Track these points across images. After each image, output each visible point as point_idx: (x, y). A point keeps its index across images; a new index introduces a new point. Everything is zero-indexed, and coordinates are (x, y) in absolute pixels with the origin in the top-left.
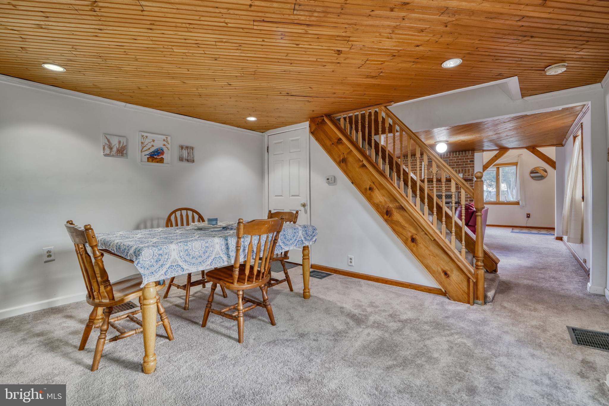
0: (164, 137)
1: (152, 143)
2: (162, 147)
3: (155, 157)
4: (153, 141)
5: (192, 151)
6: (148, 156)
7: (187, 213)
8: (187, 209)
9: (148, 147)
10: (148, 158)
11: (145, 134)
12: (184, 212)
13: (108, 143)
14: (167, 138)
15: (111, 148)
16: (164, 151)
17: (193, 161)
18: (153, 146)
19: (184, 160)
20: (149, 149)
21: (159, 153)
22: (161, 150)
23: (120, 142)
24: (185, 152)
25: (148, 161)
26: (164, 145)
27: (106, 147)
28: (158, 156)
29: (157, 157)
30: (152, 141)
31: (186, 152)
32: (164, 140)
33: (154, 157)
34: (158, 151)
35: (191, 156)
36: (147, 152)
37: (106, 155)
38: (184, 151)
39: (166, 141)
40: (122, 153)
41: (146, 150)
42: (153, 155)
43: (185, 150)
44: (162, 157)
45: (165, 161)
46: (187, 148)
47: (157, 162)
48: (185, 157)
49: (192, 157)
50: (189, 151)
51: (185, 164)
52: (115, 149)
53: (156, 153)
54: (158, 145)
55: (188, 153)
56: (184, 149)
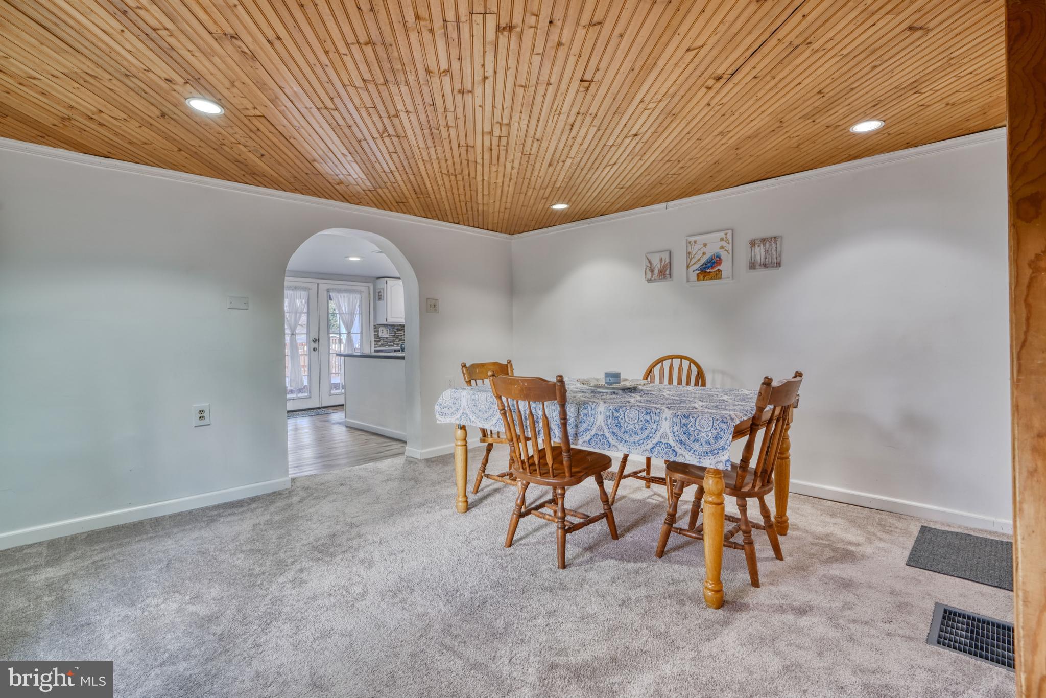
0: (722, 234)
1: (704, 250)
2: (718, 253)
3: (708, 271)
4: (705, 245)
5: (774, 245)
6: (698, 272)
7: (681, 363)
8: (682, 357)
9: (697, 257)
10: (697, 275)
11: (692, 239)
12: (676, 362)
13: (649, 265)
14: (726, 234)
15: (652, 271)
16: (722, 257)
17: (778, 265)
18: (704, 254)
19: (757, 267)
20: (699, 260)
21: (714, 262)
22: (717, 257)
23: (661, 260)
24: (760, 251)
25: (698, 280)
26: (722, 247)
27: (647, 270)
28: (712, 268)
29: (711, 271)
30: (702, 246)
31: (762, 250)
32: (722, 239)
33: (706, 272)
34: (712, 260)
35: (772, 255)
36: (697, 266)
37: (649, 281)
38: (757, 249)
39: (725, 239)
40: (664, 275)
41: (695, 263)
42: (705, 268)
43: (759, 246)
44: (718, 270)
45: (724, 274)
46: (763, 241)
47: (711, 279)
48: (759, 261)
49: (775, 257)
50: (767, 246)
51: (760, 273)
52: (656, 271)
53: (709, 265)
54: (710, 251)
55: (766, 251)
56: (756, 246)
